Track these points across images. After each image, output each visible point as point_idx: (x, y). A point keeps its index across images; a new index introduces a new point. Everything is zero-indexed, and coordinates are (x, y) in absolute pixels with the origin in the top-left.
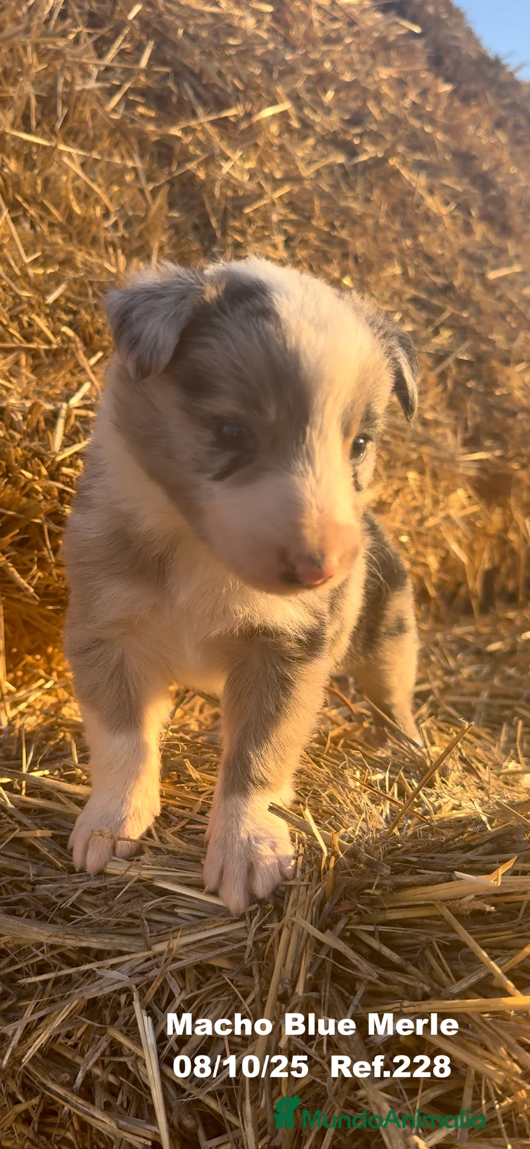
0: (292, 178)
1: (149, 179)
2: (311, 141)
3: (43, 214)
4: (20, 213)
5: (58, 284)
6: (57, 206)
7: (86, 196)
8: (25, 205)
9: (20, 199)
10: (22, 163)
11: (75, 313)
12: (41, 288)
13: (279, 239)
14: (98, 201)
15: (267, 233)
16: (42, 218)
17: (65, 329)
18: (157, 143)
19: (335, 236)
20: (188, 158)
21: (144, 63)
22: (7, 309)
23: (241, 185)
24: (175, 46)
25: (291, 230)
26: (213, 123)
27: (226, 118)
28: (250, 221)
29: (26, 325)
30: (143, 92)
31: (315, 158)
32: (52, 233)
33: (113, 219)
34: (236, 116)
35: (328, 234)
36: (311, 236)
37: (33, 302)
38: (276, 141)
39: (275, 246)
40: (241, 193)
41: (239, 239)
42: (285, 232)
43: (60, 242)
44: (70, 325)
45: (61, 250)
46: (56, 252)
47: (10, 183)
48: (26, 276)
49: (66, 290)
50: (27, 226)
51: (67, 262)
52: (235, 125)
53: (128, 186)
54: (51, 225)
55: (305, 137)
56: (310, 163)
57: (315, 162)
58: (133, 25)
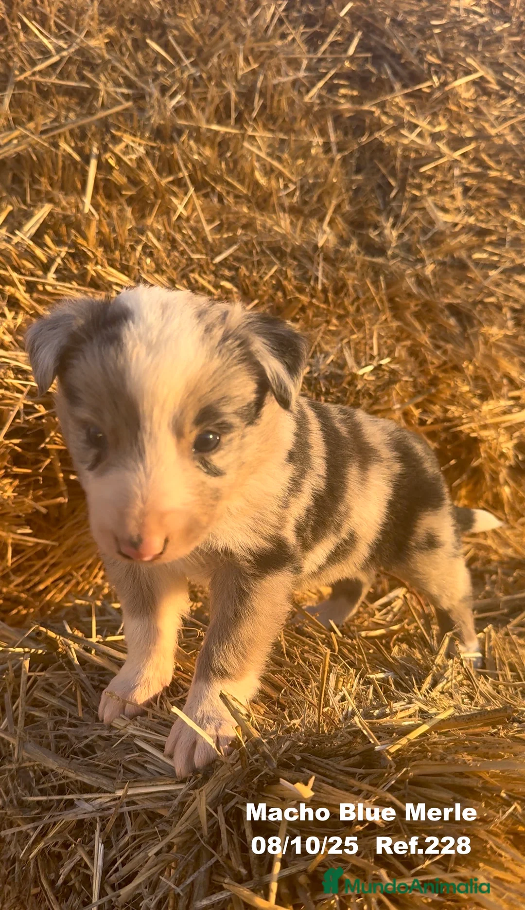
0: (481, 135)
1: (340, 150)
2: (509, 101)
3: (228, 189)
4: (209, 190)
5: (230, 246)
6: (242, 182)
7: (269, 171)
8: (213, 184)
9: (207, 179)
10: (216, 149)
11: (237, 269)
12: (213, 251)
13: (458, 191)
14: (280, 174)
15: (447, 187)
16: (228, 193)
17: (224, 283)
18: (350, 118)
19: (516, 185)
20: (380, 126)
21: (351, 51)
22: (179, 269)
23: (422, 147)
24: (382, 33)
25: (469, 181)
26: (407, 96)
27: (420, 90)
28: (429, 178)
29: (193, 281)
30: (348, 76)
31: (512, 115)
32: (236, 203)
33: (292, 187)
34: (430, 87)
35: (510, 182)
36: (491, 187)
37: (202, 262)
38: (470, 105)
39: (453, 197)
40: (424, 154)
41: (417, 193)
42: (463, 185)
43: (245, 210)
44: (231, 280)
45: (245, 216)
46: (238, 219)
47: (198, 168)
48: (204, 240)
49: (238, 249)
50: (215, 200)
51: (248, 226)
52: (430, 95)
53: (315, 158)
54: (237, 197)
55: (503, 98)
56: (505, 119)
57: (512, 118)
58: (345, 21)
